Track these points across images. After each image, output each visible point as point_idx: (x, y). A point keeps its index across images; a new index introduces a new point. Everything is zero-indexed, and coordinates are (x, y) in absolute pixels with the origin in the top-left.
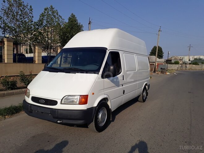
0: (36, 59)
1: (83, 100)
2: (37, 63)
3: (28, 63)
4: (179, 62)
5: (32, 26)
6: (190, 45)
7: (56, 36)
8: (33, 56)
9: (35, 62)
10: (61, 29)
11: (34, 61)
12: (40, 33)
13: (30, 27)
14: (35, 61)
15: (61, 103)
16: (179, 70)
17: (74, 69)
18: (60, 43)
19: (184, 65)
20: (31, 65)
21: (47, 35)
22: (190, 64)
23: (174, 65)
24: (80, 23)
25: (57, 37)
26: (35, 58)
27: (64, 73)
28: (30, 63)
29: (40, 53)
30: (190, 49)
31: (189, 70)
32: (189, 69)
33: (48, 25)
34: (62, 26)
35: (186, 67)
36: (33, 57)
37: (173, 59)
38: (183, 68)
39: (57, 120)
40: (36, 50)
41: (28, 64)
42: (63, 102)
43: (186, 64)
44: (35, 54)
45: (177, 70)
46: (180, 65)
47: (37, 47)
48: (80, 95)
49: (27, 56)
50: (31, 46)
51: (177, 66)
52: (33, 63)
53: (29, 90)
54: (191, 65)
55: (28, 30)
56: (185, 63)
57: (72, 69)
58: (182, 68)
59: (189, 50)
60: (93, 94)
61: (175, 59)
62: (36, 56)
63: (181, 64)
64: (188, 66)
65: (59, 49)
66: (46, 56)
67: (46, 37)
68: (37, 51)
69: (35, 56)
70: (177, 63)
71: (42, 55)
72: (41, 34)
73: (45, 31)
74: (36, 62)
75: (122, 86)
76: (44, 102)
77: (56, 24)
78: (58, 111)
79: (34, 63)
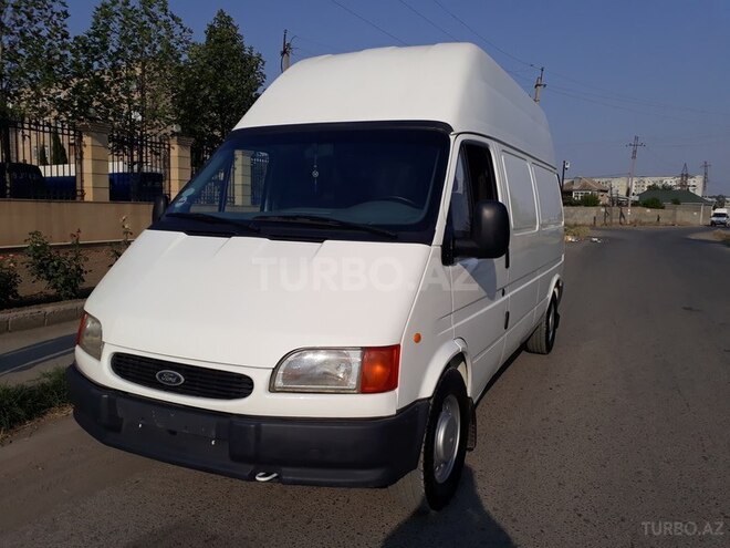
0: (88, 183)
1: (378, 369)
2: (91, 200)
3: (55, 198)
4: (600, 198)
5: (68, 52)
6: (636, 138)
7: (163, 96)
8: (73, 174)
9: (83, 196)
10: (180, 69)
11: (79, 193)
12: (99, 83)
13: (57, 57)
14: (82, 191)
15: (272, 389)
16: (598, 225)
17: (307, 221)
18: (176, 122)
19: (616, 210)
20: (67, 207)
21: (127, 91)
22: (635, 204)
23: (581, 210)
24: (251, 48)
25: (165, 102)
26: (82, 181)
27: (266, 241)
28: (61, 198)
29: (99, 162)
30: (635, 152)
31: (631, 227)
32: (631, 223)
33: (130, 52)
34: (185, 57)
35: (622, 215)
36: (75, 178)
37: (574, 188)
38: (611, 219)
39: (252, 467)
40: (84, 149)
41: (54, 205)
42: (279, 383)
43: (620, 204)
44: (81, 163)
45: (593, 227)
46: (603, 210)
47: (87, 140)
48: (362, 348)
49: (48, 175)
50: (60, 131)
51: (592, 211)
52: (74, 198)
53: (96, 321)
54: (638, 210)
55: (49, 69)
56: (617, 202)
57: (299, 221)
58: (608, 220)
59: (634, 157)
60: (418, 338)
61: (585, 187)
62: (85, 171)
63: (604, 206)
64: (629, 211)
65: (176, 147)
66: (124, 173)
67: (121, 100)
68: (87, 153)
69: (82, 173)
70: (590, 201)
71: (111, 172)
72: (102, 87)
73: (116, 75)
74: (89, 197)
75: (503, 294)
76: (179, 379)
77: (159, 48)
78: (258, 429)
79: (78, 199)
